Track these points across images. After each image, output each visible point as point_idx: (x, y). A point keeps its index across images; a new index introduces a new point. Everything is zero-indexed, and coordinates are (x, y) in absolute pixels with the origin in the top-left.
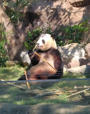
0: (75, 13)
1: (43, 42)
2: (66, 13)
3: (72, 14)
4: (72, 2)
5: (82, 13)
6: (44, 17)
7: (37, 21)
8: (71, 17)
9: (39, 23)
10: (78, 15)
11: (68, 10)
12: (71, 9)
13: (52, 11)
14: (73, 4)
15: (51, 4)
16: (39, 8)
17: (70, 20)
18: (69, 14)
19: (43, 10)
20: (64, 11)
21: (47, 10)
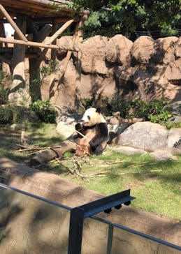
0: (170, 90)
1: (89, 117)
2: (161, 89)
3: (167, 91)
4: (169, 79)
5: (176, 92)
6: (141, 89)
7: (136, 91)
8: (164, 93)
9: (137, 93)
10: (171, 93)
11: (164, 86)
12: (167, 85)
13: (149, 84)
14: (170, 81)
15: (151, 76)
16: (138, 79)
17: (163, 96)
18: (164, 90)
19: (141, 82)
20: (160, 86)
21: (144, 83)
